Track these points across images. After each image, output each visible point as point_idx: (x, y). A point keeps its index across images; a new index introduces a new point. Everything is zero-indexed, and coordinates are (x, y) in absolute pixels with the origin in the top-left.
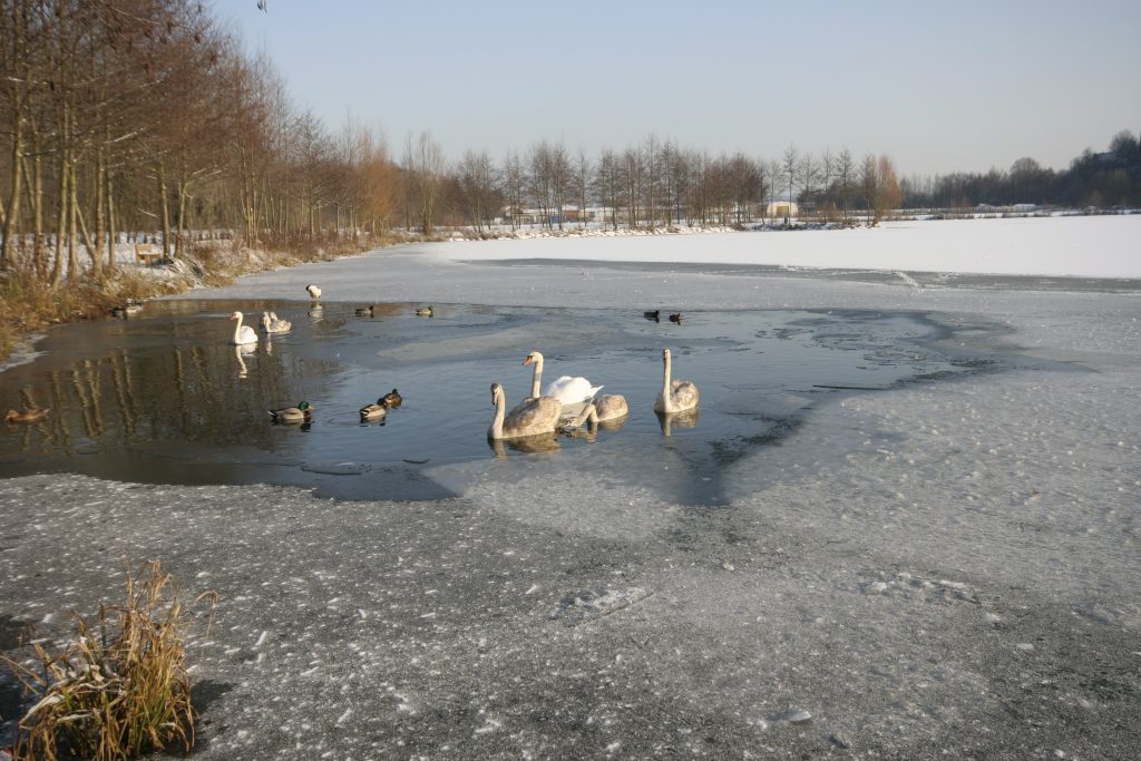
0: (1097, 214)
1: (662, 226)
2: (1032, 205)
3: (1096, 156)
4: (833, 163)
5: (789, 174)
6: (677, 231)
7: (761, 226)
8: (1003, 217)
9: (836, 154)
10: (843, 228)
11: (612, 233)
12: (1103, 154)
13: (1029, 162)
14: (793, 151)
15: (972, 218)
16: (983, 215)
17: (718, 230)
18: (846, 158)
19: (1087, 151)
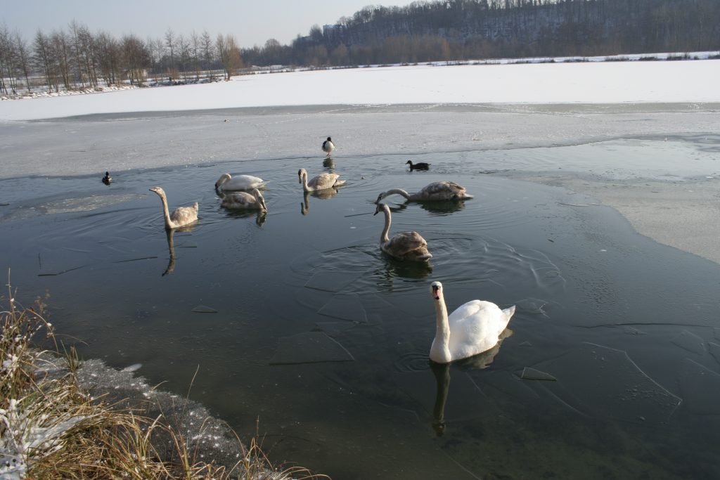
0: (316, 70)
1: (90, 87)
2: (280, 66)
3: (303, 38)
4: (198, 39)
5: (170, 48)
6: (101, 90)
7: (155, 84)
8: (271, 72)
9: (200, 34)
10: (211, 82)
11: (56, 94)
12: (306, 37)
13: (274, 41)
14: (171, 33)
15: (254, 74)
16: (260, 72)
17: (128, 87)
18: (206, 37)
19: (299, 35)
